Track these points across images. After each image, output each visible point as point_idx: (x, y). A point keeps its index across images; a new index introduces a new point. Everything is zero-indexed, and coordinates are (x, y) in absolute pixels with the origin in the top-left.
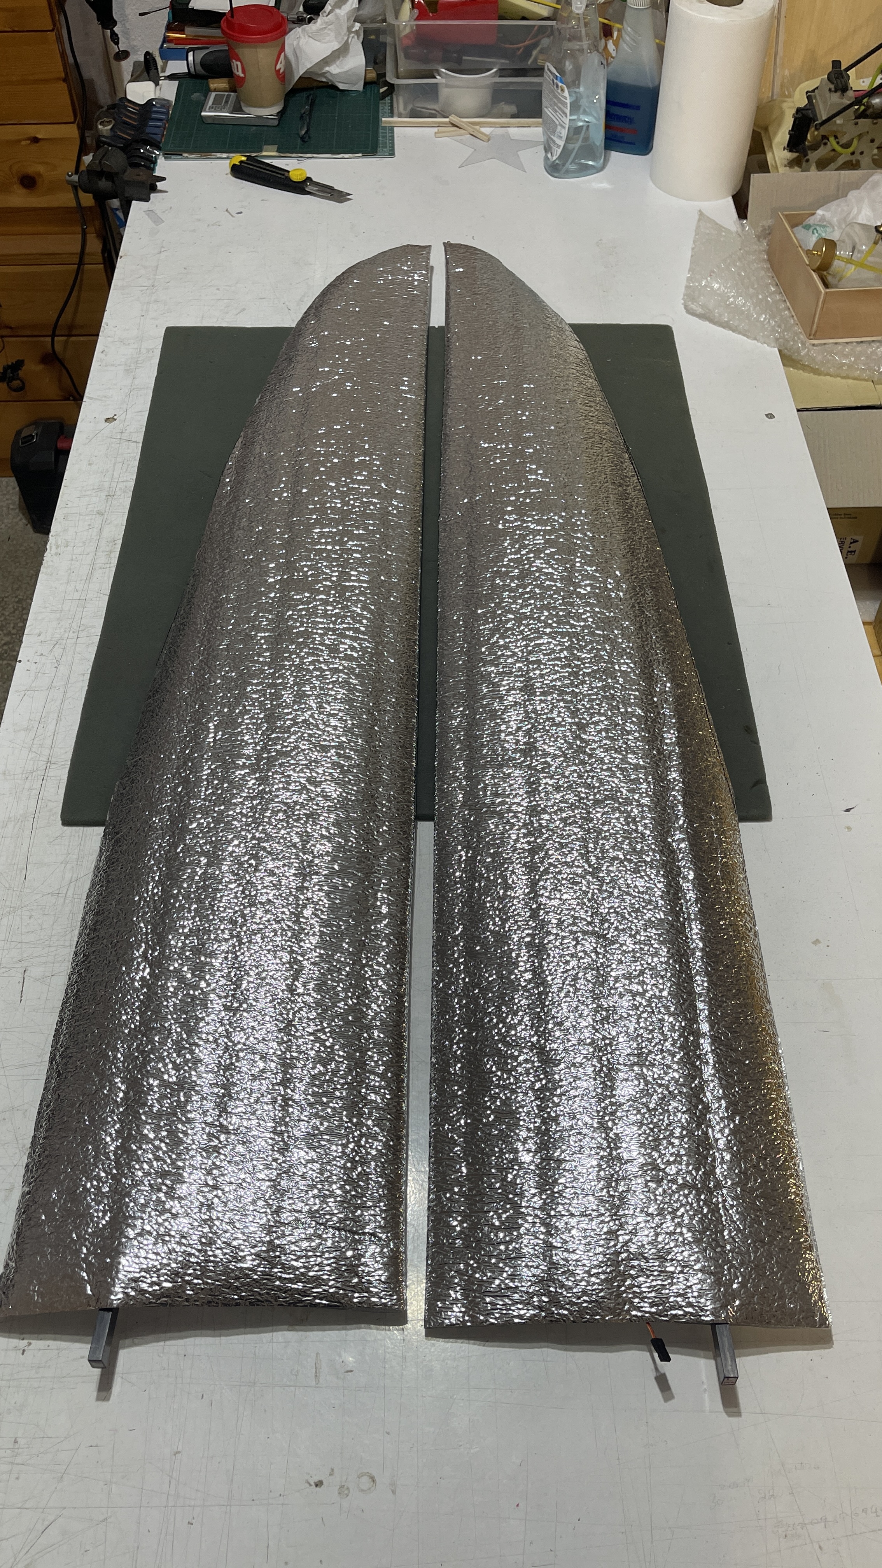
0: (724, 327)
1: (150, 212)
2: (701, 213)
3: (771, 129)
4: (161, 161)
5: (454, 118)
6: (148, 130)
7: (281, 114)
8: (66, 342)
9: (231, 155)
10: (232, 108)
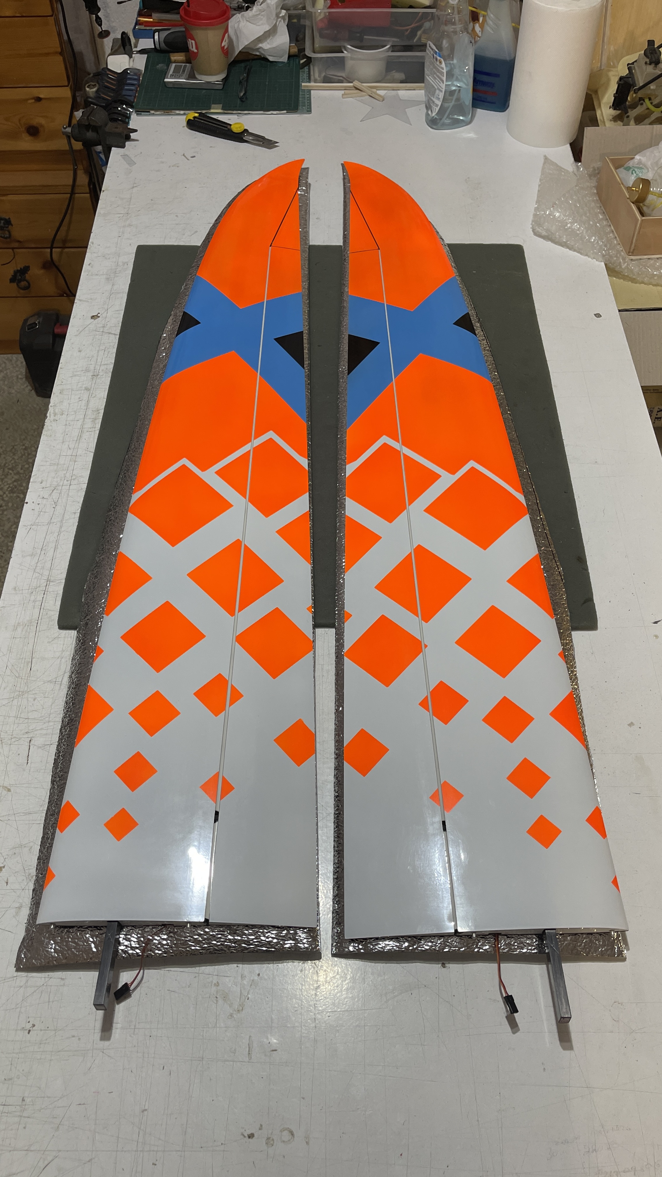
0: (563, 246)
1: (125, 156)
2: (546, 158)
3: (600, 93)
4: (134, 116)
5: (356, 83)
6: (124, 93)
7: (225, 80)
8: (61, 253)
9: (187, 112)
10: (187, 76)
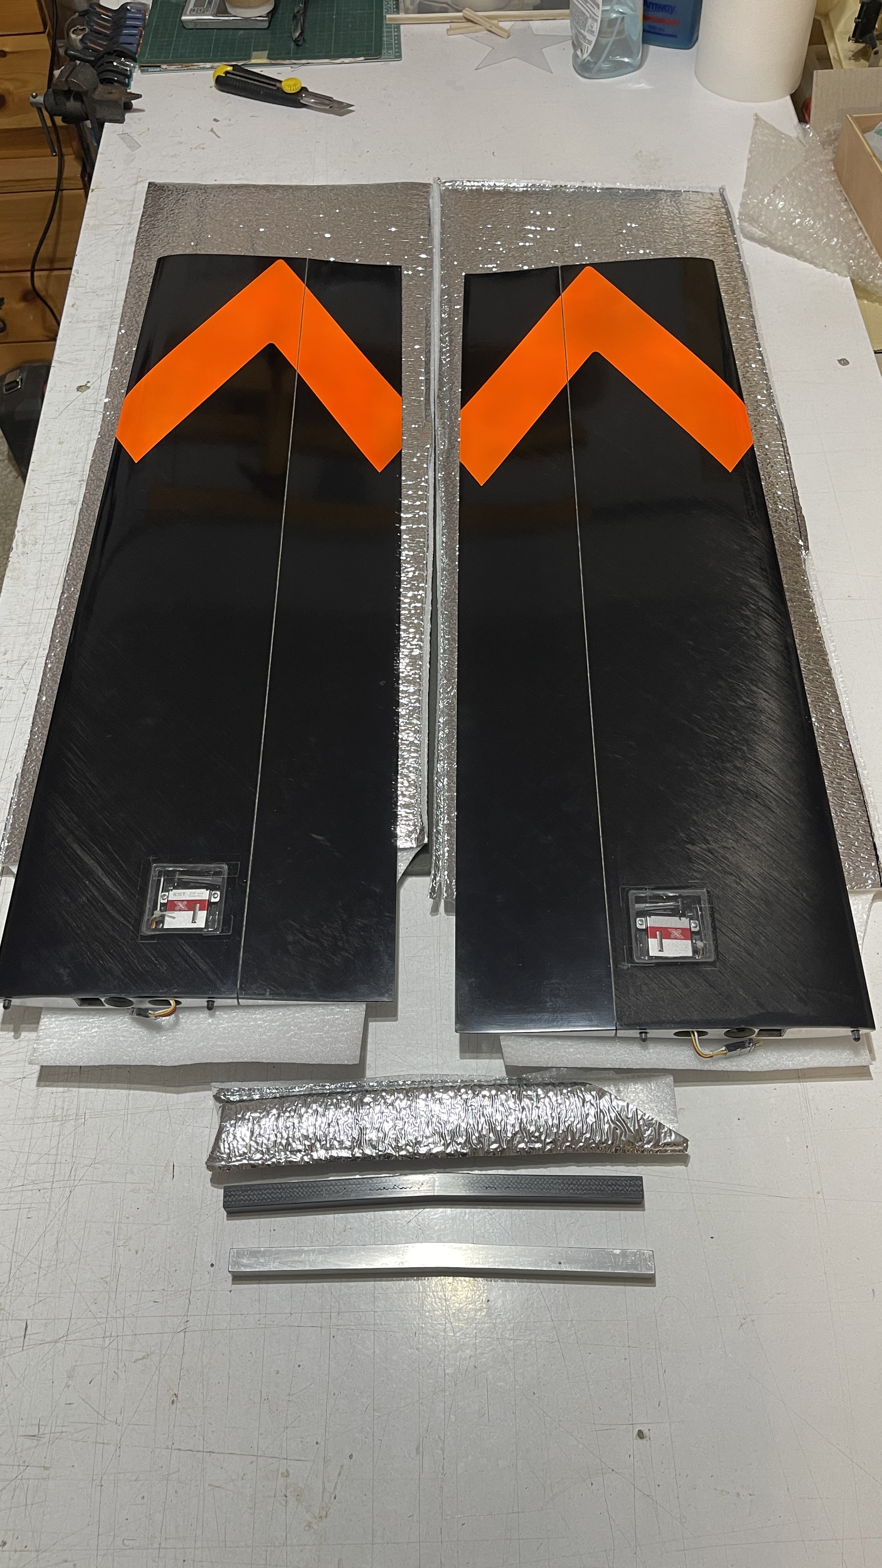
0: (787, 254)
1: (124, 136)
2: (757, 118)
3: (831, 16)
4: (137, 74)
5: (468, 12)
6: (122, 39)
7: (272, 14)
8: (48, 276)
9: (216, 64)
10: (215, 11)
